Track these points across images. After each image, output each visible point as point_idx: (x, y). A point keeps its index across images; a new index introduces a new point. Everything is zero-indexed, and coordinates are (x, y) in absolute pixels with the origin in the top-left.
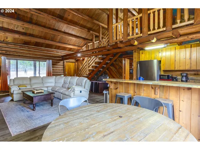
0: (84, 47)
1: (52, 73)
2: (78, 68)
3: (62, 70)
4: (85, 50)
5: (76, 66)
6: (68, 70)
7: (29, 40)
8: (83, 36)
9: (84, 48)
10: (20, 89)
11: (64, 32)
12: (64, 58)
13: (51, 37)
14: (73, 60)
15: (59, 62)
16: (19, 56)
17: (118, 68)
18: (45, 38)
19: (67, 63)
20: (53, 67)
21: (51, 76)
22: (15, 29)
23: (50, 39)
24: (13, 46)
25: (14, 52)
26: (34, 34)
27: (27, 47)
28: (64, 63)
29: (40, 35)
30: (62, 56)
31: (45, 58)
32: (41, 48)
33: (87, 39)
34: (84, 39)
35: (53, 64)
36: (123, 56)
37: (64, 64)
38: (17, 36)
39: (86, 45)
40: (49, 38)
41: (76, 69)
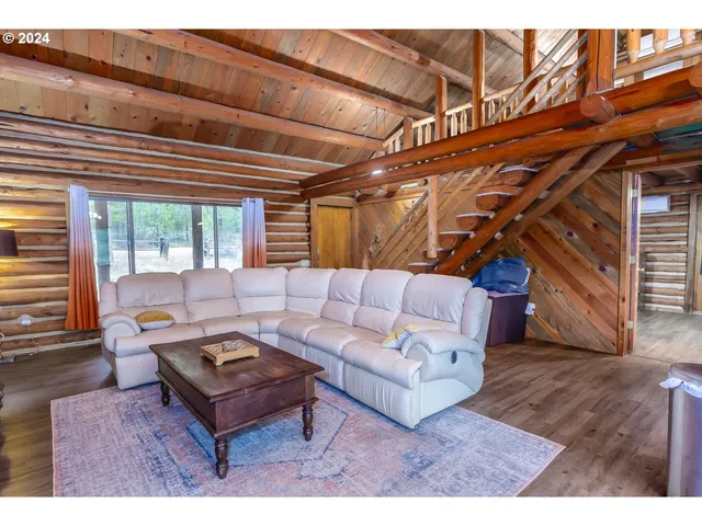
0: (390, 141)
1: (265, 254)
2: (364, 233)
3: (303, 240)
4: (398, 149)
5: (357, 224)
6: (325, 242)
7: (176, 110)
8: (393, 89)
9: (394, 144)
10: (143, 330)
11: (318, 69)
12: (309, 189)
13: (261, 95)
14: (345, 200)
15: (289, 208)
16: (138, 183)
17: (589, 222)
18: (237, 103)
19: (321, 209)
20: (268, 229)
21: (260, 266)
22: (118, 62)
23: (258, 107)
24: (113, 140)
25: (116, 169)
26: (193, 82)
27: (168, 143)
28: (308, 210)
29: (217, 88)
30: (300, 181)
31: (238, 192)
32: (221, 151)
33: (408, 103)
34: (396, 99)
35: (268, 218)
36: (629, 163)
37: (309, 217)
38: (124, 92)
39: (401, 131)
40: (255, 101)
41: (357, 235)
